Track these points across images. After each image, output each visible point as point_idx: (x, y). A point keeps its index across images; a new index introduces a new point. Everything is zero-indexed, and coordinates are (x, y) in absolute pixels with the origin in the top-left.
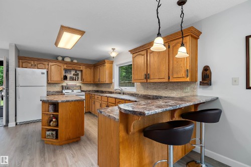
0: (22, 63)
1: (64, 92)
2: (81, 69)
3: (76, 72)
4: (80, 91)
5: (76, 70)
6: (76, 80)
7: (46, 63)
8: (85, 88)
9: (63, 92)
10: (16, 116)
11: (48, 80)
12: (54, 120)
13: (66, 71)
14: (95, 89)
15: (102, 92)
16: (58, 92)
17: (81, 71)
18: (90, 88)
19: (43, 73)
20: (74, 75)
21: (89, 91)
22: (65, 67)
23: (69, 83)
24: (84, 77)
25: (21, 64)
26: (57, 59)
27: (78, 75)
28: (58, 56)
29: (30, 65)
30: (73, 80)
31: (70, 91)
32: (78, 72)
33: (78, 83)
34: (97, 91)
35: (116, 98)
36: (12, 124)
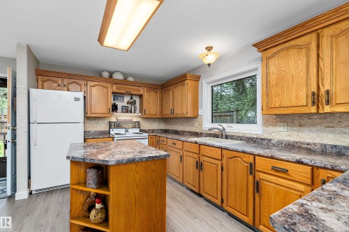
0: (43, 82)
1: (113, 132)
2: (141, 92)
3: (132, 98)
4: (137, 130)
5: (132, 95)
6: (131, 112)
7: (83, 82)
8: (146, 125)
9: (111, 132)
10: (29, 178)
11: (85, 112)
12: (98, 206)
13: (116, 95)
14: (163, 126)
15: (176, 132)
16: (102, 133)
17: (141, 96)
18: (155, 126)
19: (77, 99)
20: (128, 103)
21: (153, 131)
22: (114, 89)
23: (120, 116)
24: (145, 107)
25: (40, 83)
26: (101, 76)
27: (134, 103)
28: (103, 71)
29: (55, 85)
30: (127, 112)
31: (122, 131)
32: (135, 98)
33: (134, 117)
34: (166, 131)
35: (222, 148)
36: (22, 194)
